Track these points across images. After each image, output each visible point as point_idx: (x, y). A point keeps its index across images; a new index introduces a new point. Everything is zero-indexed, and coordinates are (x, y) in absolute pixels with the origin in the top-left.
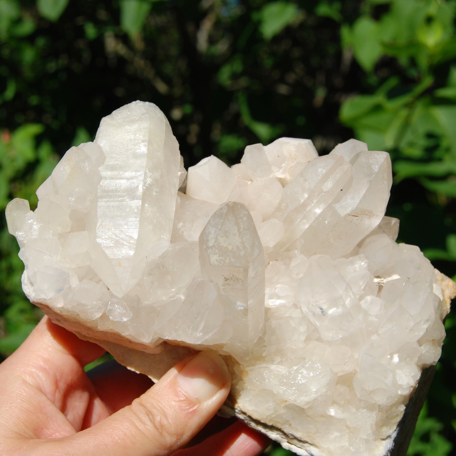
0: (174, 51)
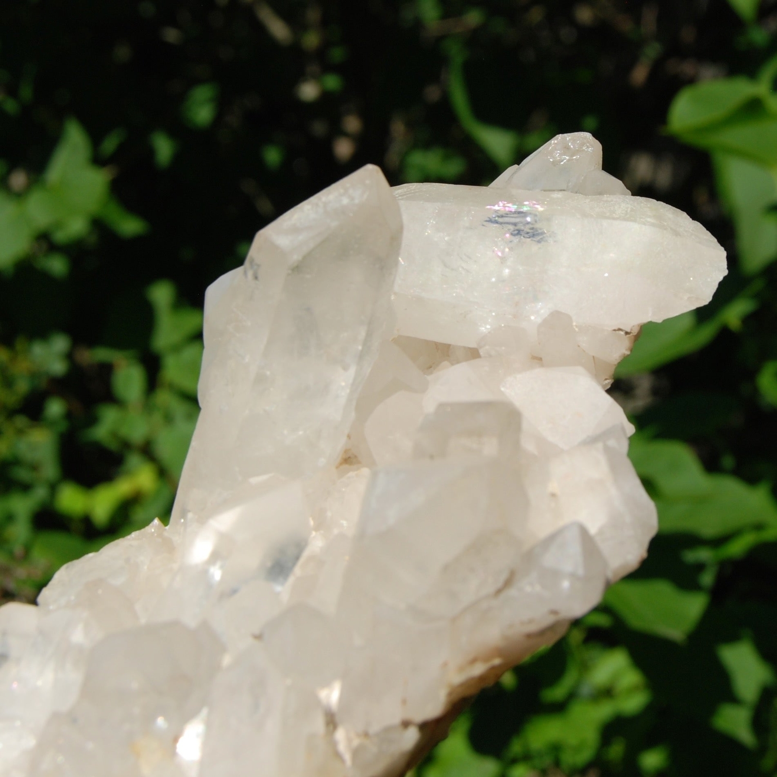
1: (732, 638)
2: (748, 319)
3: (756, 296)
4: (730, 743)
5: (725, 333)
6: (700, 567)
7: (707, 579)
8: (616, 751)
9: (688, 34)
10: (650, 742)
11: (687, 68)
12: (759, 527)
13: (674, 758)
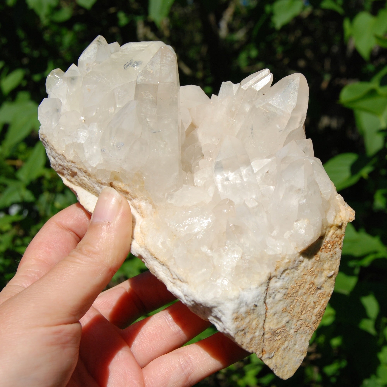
0: (198, 38)
1: (366, 294)
2: (371, 174)
3: (374, 165)
4: (366, 334)
5: (362, 179)
6: (353, 268)
7: (357, 271)
8: (321, 339)
9: (343, 69)
10: (335, 335)
11: (342, 81)
12: (375, 252)
13: (344, 341)
